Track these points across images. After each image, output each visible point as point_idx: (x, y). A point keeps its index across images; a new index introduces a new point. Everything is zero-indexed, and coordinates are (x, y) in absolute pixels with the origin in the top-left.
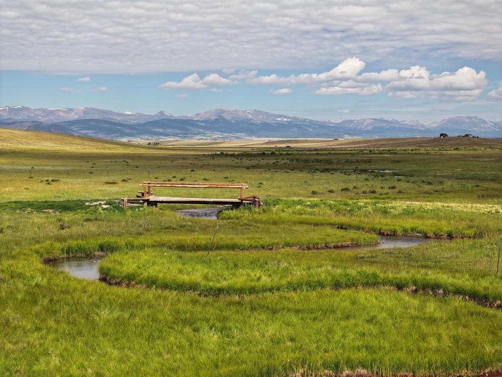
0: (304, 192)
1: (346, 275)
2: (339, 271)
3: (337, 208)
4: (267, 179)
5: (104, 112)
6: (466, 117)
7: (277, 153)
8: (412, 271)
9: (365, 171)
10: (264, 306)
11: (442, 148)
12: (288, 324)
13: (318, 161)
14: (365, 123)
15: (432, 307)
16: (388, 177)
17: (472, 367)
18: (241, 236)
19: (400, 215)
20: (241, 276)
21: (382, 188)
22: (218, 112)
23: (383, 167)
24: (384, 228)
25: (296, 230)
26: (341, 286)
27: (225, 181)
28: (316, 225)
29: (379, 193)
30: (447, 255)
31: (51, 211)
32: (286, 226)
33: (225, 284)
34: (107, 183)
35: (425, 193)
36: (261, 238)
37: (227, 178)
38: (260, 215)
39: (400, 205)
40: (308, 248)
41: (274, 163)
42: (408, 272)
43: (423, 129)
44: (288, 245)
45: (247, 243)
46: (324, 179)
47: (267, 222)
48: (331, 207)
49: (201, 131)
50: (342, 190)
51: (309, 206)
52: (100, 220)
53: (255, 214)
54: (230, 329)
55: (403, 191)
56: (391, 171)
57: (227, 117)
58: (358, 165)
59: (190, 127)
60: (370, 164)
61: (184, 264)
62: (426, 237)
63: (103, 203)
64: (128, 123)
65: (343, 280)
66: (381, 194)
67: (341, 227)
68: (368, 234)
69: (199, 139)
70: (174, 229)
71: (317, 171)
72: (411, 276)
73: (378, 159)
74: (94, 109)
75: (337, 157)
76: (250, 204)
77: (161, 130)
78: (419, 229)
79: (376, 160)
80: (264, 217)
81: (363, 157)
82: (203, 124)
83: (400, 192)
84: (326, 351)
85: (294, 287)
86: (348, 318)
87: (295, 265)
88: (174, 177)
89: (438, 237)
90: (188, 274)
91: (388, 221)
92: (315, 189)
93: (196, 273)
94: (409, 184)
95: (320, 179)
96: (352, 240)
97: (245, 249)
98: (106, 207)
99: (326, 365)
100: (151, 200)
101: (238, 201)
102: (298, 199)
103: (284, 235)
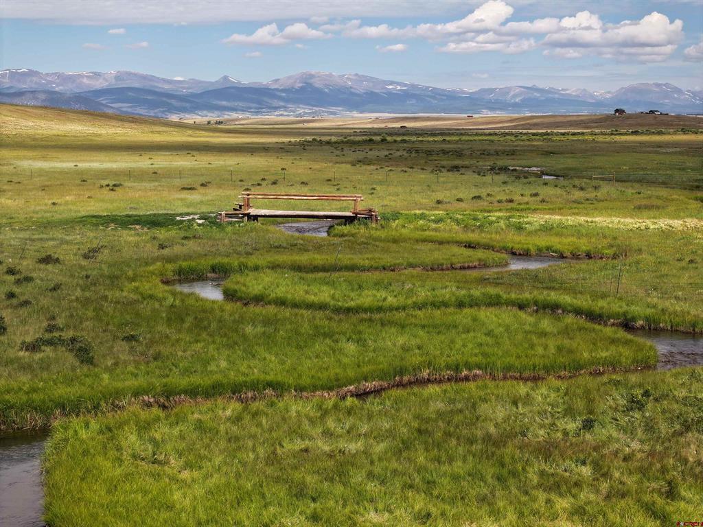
0: (428, 201)
1: (470, 296)
2: (463, 292)
3: (465, 223)
4: (381, 183)
5: (144, 77)
6: (654, 84)
7: (389, 138)
8: (535, 292)
9: (504, 169)
10: (393, 322)
11: (616, 131)
12: (415, 336)
13: (444, 152)
14: (512, 93)
15: (546, 324)
16: (532, 179)
17: (570, 369)
18: (360, 256)
19: (536, 231)
20: (367, 296)
21: (522, 195)
22: (305, 76)
23: (529, 162)
24: (517, 246)
25: (418, 250)
26: (464, 306)
27: (328, 185)
28: (441, 243)
29: (517, 202)
30: (573, 276)
31: (138, 227)
32: (408, 245)
33: (352, 304)
34: (183, 189)
35: (573, 201)
36: (382, 259)
37: (330, 180)
38: (378, 231)
39: (537, 219)
40: (432, 269)
41: (386, 156)
42: (530, 293)
43: (594, 101)
44: (411, 266)
45: (367, 263)
46: (451, 182)
47: (387, 240)
48: (458, 222)
49: (282, 104)
50: (473, 198)
51: (433, 221)
52: (199, 238)
53: (372, 229)
54: (365, 340)
55: (547, 199)
56: (539, 169)
57: (318, 84)
58: (497, 160)
59: (265, 99)
60: (512, 157)
61: (309, 285)
62: (562, 257)
63: (196, 217)
64: (179, 93)
65: (467, 300)
66: (520, 204)
67: (469, 246)
68: (498, 253)
69: (277, 115)
70: (285, 248)
71: (443, 170)
72: (532, 297)
73: (526, 148)
74: (130, 74)
75: (470, 146)
76: (366, 218)
77: (224, 103)
78: (554, 248)
79: (521, 150)
80: (382, 234)
81: (506, 146)
82: (284, 95)
83: (543, 201)
84: (448, 356)
85: (420, 306)
86: (468, 331)
87: (419, 286)
88: (264, 179)
89: (575, 256)
90: (315, 295)
91: (523, 239)
92: (440, 196)
93: (324, 294)
94: (557, 189)
95: (447, 182)
96: (480, 260)
97: (364, 270)
98: (201, 222)
99: (448, 367)
100: (251, 214)
101: (351, 214)
102: (420, 212)
103: (406, 255)
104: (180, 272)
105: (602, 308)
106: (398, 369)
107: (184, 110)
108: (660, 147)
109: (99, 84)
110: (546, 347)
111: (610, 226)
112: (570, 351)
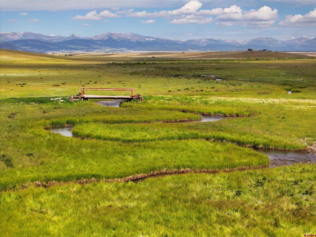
0: (165, 91)
1: (184, 134)
2: (181, 132)
3: (182, 101)
4: (143, 83)
5: (36, 35)
6: (265, 38)
7: (147, 62)
8: (214, 132)
9: (199, 76)
10: (149, 146)
11: (249, 59)
12: (160, 153)
13: (172, 68)
14: (202, 42)
15: (219, 147)
16: (212, 81)
17: (230, 167)
18: (134, 116)
19: (214, 104)
20: (138, 134)
21: (207, 88)
22: (109, 34)
23: (210, 73)
24: (205, 112)
25: (161, 113)
26: (182, 139)
27: (120, 83)
28: (171, 110)
29: (205, 91)
30: (231, 125)
31: (33, 103)
32: (156, 111)
33: (131, 138)
34: (54, 86)
35: (230, 91)
36: (144, 117)
37: (120, 81)
38: (142, 105)
39: (214, 99)
40: (167, 122)
41: (146, 70)
42: (211, 133)
43: (238, 45)
44: (157, 120)
45: (137, 119)
46: (175, 82)
47: (146, 109)
48: (178, 100)
49: (98, 47)
50: (185, 90)
51: (167, 100)
52: (61, 108)
53: (140, 104)
54: (137, 155)
55: (218, 90)
56: (214, 76)
57: (115, 38)
58: (195, 72)
59: (91, 45)
60: (202, 71)
61: (111, 130)
62: (225, 116)
63: (60, 98)
64: (52, 42)
65: (183, 136)
66: (206, 92)
67: (184, 111)
68: (196, 115)
69: (96, 52)
70: (100, 113)
71: (171, 76)
72: (212, 135)
73: (208, 67)
74: (30, 33)
75: (183, 66)
76: (137, 99)
77: (73, 46)
78: (222, 112)
79: (206, 68)
80: (144, 106)
81: (199, 66)
82: (100, 42)
83: (216, 91)
84: (175, 162)
85: (162, 139)
86: (184, 150)
87: (161, 130)
88: (91, 81)
89: (231, 116)
90: (114, 134)
91: (208, 108)
92: (170, 89)
93: (117, 134)
94: (223, 85)
95: (173, 82)
96: (188, 118)
97: (136, 122)
98: (62, 101)
99: (174, 167)
100: (85, 97)
101: (130, 97)
102: (162, 96)
103: (155, 116)
104: (53, 124)
105: (244, 139)
106: (152, 168)
107: (54, 50)
108: (268, 66)
109: (16, 38)
110: (219, 158)
111: (247, 102)
112: (230, 159)
